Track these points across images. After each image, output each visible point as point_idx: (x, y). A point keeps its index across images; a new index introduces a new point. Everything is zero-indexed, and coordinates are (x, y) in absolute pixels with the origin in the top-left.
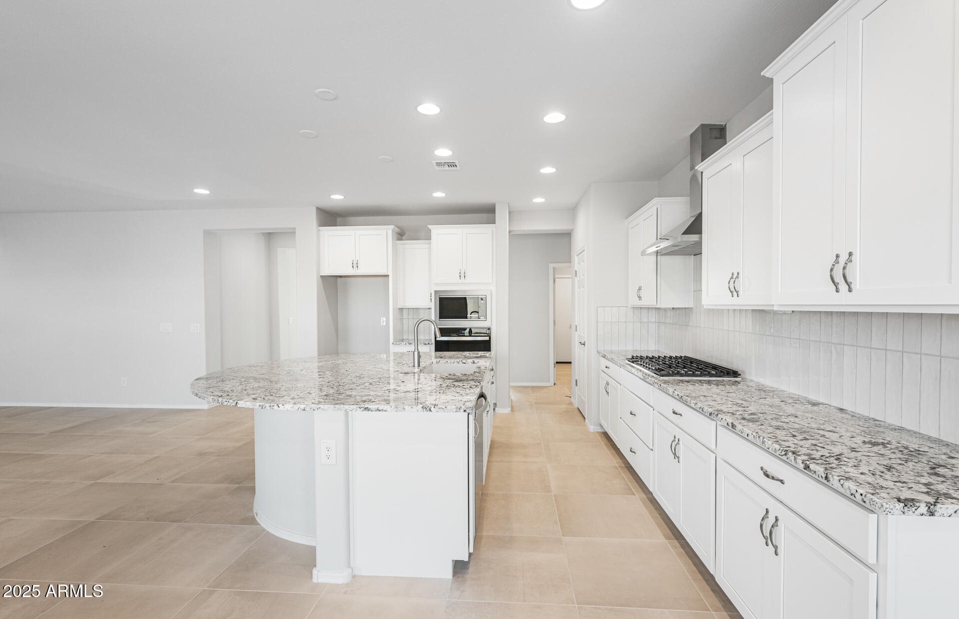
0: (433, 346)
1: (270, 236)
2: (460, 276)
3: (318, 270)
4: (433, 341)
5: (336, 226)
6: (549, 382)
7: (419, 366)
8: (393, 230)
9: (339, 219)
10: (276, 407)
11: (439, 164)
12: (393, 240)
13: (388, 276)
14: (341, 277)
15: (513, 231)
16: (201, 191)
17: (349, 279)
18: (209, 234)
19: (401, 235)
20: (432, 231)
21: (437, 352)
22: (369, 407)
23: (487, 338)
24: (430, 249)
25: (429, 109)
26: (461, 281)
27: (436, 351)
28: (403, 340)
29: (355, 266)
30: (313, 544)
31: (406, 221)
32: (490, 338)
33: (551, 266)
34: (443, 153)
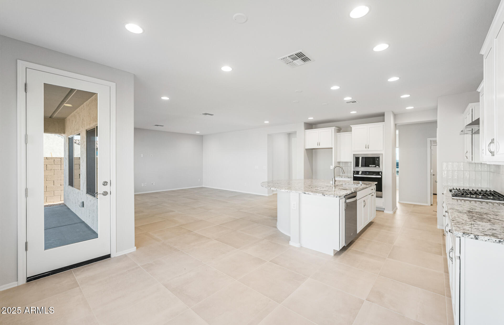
0: (352, 179)
1: (289, 134)
2: (366, 147)
3: (305, 146)
4: (352, 177)
5: (312, 129)
6: (427, 203)
7: (335, 184)
8: (334, 129)
9: (314, 126)
10: (280, 190)
11: (348, 102)
12: (334, 132)
13: (332, 148)
14: (314, 149)
15: (397, 124)
16: (266, 122)
17: (317, 149)
18: (269, 135)
19: (339, 130)
20: (352, 128)
21: (355, 181)
22: (306, 193)
23: (380, 177)
24: (351, 135)
25: (335, 88)
26: (366, 150)
27: (353, 180)
28: (340, 176)
29: (318, 145)
30: (290, 236)
31: (340, 124)
32: (382, 177)
33: (429, 140)
34: (348, 99)
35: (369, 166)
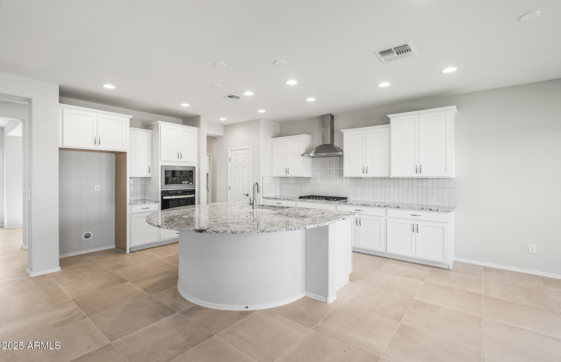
0: (160, 204)
2: (178, 157)
4: (160, 200)
20: (160, 125)
26: (178, 160)
29: (98, 143)
32: (195, 196)
35: (181, 183)
